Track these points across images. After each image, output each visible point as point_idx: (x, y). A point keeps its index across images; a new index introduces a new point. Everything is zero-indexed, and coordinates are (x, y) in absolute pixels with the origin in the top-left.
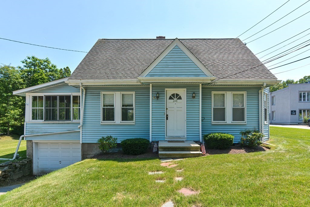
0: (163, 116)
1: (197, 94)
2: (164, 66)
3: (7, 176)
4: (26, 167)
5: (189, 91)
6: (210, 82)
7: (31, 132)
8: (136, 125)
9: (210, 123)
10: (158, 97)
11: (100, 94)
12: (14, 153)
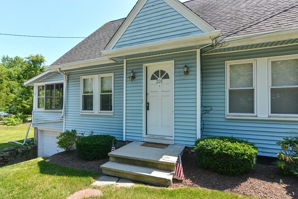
0: (140, 105)
1: (191, 67)
2: (135, 30)
3: (7, 160)
4: (31, 153)
5: (179, 64)
6: (210, 42)
7: (36, 120)
8: (115, 116)
9: (222, 116)
10: (133, 77)
11: (80, 79)
12: (24, 140)
